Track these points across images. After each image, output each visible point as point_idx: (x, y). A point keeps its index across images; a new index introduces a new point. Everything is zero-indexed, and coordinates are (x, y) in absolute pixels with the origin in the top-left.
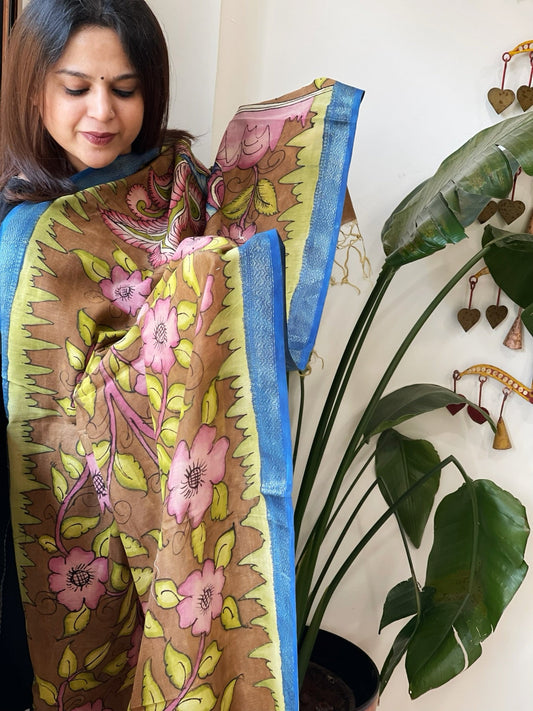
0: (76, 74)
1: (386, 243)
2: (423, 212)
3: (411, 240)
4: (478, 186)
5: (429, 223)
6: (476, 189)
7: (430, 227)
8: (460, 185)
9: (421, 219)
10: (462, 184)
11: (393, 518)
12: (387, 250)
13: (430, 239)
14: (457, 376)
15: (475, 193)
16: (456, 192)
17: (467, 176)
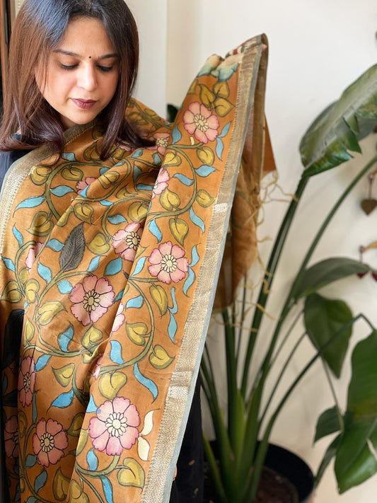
0: (70, 54)
1: (303, 156)
2: (331, 132)
3: (322, 155)
4: (373, 111)
5: (337, 142)
6: (371, 114)
7: (337, 146)
8: (359, 112)
9: (330, 139)
10: (361, 110)
11: (319, 362)
12: (305, 163)
13: (337, 155)
14: (362, 250)
15: (370, 117)
16: (355, 117)
17: (364, 104)
